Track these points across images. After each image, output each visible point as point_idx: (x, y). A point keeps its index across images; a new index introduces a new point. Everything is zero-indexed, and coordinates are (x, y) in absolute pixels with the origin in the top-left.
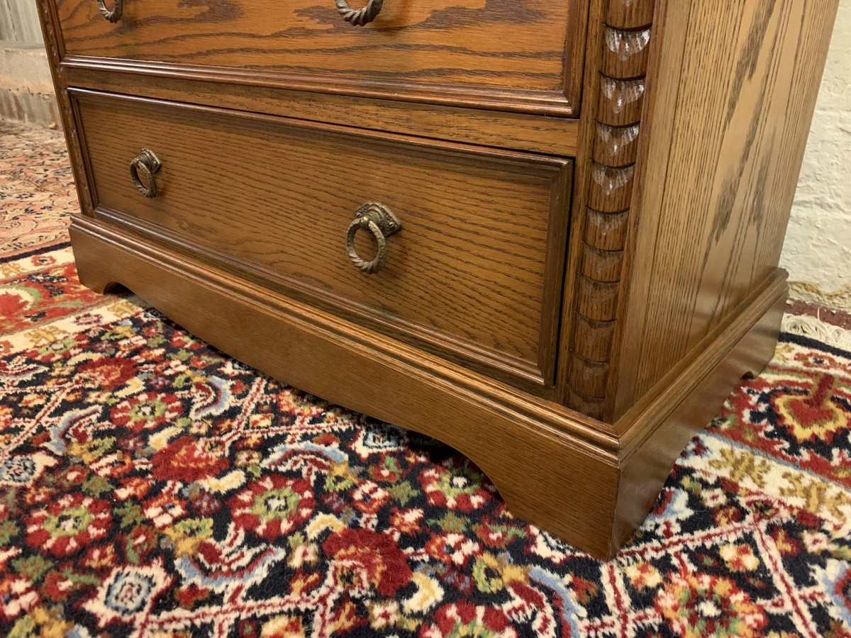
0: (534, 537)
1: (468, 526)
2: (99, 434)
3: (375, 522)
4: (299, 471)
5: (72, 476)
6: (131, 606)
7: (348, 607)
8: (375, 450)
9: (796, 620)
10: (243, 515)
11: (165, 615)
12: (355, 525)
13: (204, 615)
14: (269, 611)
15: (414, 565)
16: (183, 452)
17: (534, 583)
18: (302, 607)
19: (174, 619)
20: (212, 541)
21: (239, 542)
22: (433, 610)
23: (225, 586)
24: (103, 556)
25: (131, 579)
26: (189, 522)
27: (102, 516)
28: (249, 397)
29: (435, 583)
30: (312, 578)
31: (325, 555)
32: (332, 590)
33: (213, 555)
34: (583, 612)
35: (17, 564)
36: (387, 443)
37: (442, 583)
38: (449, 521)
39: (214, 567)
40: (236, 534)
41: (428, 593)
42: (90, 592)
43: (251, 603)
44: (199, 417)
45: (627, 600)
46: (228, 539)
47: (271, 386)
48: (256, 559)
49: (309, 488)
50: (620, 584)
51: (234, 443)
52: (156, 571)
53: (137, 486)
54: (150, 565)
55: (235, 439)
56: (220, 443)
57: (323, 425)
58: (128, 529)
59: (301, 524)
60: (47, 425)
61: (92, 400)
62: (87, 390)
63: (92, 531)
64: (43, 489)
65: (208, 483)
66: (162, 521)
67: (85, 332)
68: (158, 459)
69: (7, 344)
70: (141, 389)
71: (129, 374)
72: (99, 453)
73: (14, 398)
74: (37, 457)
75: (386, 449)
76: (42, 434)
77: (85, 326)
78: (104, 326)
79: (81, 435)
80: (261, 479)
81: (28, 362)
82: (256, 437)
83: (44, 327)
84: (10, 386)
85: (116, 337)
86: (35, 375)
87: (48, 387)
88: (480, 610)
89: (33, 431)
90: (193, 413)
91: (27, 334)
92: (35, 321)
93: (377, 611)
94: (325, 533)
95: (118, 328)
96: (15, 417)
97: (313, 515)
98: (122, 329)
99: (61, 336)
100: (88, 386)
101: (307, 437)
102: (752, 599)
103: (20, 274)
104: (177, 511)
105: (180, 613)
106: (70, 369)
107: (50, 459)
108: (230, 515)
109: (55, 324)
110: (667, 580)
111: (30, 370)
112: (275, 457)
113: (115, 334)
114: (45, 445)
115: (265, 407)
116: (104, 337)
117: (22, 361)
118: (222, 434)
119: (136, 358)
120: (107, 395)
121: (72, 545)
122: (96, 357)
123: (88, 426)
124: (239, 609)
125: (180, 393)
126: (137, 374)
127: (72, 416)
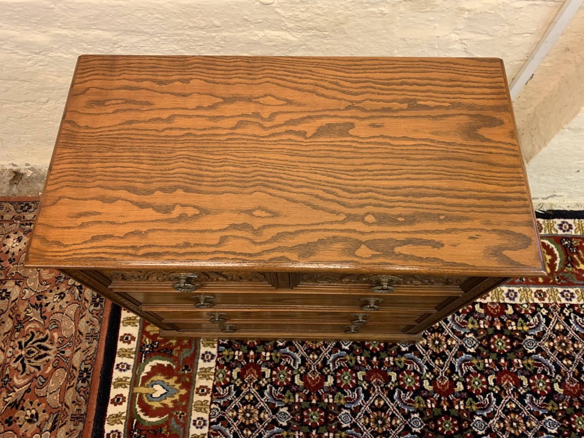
0: (399, 346)
1: (387, 353)
2: (284, 392)
3: (370, 367)
4: (341, 365)
5: (296, 407)
6: (350, 420)
7: (384, 389)
8: (349, 345)
9: (450, 334)
10: (344, 386)
11: (357, 417)
12: (367, 371)
13: (363, 411)
14: (372, 401)
15: (386, 371)
16: (309, 381)
17: (408, 359)
18: (377, 395)
19: (360, 416)
20: (346, 397)
21: (351, 392)
22: (397, 378)
23: (360, 402)
24: (331, 417)
25: (343, 416)
26: (336, 397)
27: (318, 410)
28: (300, 350)
29: (393, 372)
30: (372, 389)
31: (369, 382)
32: (378, 388)
33: (349, 399)
34: (420, 359)
35: (319, 432)
37: (394, 372)
38: (383, 355)
39: (353, 400)
40: (348, 392)
41: (394, 376)
42: (339, 425)
43: (368, 402)
44: (297, 367)
45: (424, 350)
46: (348, 393)
48: (357, 393)
49: (348, 369)
50: (421, 347)
51: (317, 369)
52: (345, 411)
53: (314, 398)
54: (342, 411)
55: (315, 367)
56: (314, 372)
57: (329, 346)
58: (327, 408)
59: (356, 378)
60: (266, 401)
61: (263, 385)
62: (257, 382)
63: (321, 414)
64: (296, 415)
65: (327, 384)
66: (331, 401)
67: (217, 363)
68: (307, 387)
69: (203, 387)
70: (269, 370)
71: (258, 368)
72: (292, 397)
73: (244, 401)
74: (281, 410)
75: (351, 344)
76: (270, 404)
77: (212, 360)
78: (219, 356)
79: (279, 396)
80: (336, 374)
81: (224, 387)
82: (319, 363)
83: (198, 371)
84: (235, 399)
85: (231, 357)
86: (234, 390)
87: (245, 390)
88: (405, 372)
89: (266, 405)
90: (294, 367)
91: (200, 378)
92: (190, 370)
93: (389, 386)
94: (363, 377)
95: (224, 353)
96: (254, 405)
97: (356, 375)
98: (226, 353)
99: (213, 371)
100: (254, 381)
101: (330, 353)
102: (442, 334)
103: (135, 353)
104: (330, 396)
105: (359, 414)
106: (239, 380)
107: (285, 408)
108: (341, 388)
109: (199, 366)
110: (427, 340)
111: (230, 389)
112: (331, 365)
113: (228, 357)
114: (276, 406)
115: (309, 351)
116: (227, 361)
117: (221, 389)
118: (310, 369)
119: (250, 361)
120: (264, 380)
121: (322, 420)
122: (238, 370)
123: (277, 393)
124: (367, 405)
125: (282, 364)
126: (260, 366)
127: (267, 393)
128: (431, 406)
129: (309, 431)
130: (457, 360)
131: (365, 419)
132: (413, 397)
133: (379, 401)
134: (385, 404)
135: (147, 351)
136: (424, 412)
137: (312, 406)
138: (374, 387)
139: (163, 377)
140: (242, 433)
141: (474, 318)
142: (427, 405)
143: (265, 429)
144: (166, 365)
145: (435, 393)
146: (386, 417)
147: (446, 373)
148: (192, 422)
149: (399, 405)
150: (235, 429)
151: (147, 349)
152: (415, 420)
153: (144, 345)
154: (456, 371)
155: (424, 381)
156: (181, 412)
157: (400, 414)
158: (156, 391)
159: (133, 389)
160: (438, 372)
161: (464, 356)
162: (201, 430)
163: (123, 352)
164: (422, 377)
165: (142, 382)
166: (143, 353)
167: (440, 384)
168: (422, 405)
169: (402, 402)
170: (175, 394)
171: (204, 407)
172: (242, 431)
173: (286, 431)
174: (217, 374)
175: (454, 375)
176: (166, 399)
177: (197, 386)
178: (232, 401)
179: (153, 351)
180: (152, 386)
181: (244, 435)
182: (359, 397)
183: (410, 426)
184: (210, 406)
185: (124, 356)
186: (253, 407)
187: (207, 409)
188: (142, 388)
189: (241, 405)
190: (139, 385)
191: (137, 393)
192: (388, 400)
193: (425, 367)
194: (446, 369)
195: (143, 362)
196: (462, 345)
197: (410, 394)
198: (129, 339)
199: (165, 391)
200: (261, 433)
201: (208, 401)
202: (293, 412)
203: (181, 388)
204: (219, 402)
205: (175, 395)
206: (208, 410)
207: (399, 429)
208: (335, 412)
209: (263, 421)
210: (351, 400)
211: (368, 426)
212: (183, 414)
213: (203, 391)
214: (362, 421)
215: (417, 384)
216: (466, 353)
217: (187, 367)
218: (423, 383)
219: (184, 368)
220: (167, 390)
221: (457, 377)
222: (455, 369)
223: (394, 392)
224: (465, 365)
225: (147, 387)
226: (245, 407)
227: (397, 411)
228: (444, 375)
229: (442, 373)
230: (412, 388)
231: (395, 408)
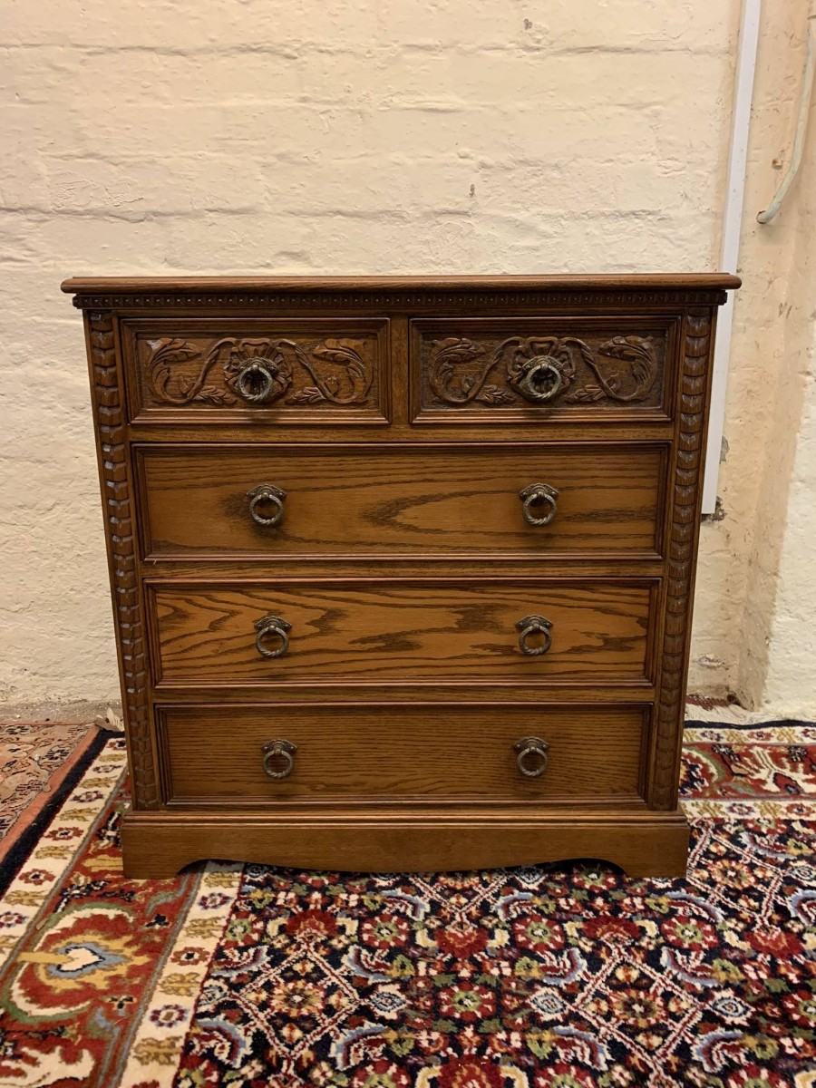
0: (651, 882)
1: (624, 893)
2: (390, 958)
3: (591, 913)
4: (524, 913)
5: (421, 984)
6: (560, 1007)
7: (633, 949)
8: (537, 883)
9: (755, 862)
10: (535, 947)
11: (578, 1000)
12: (585, 920)
13: (589, 990)
14: (610, 971)
15: (630, 920)
16: (452, 939)
17: (676, 899)
18: (618, 961)
19: (583, 999)
20: (541, 965)
21: (553, 957)
22: (659, 930)
23: (578, 975)
24: (512, 1001)
25: (540, 1000)
26: (517, 965)
27: (476, 988)
28: (427, 893)
29: (647, 921)
30: (604, 949)
31: (594, 939)
33: (552, 968)
34: (703, 899)
35: (482, 1030)
36: (537, 877)
37: (650, 920)
38: (615, 895)
39: (561, 972)
40: (547, 956)
41: (651, 928)
42: (535, 1015)
43: (598, 974)
44: (422, 918)
45: (706, 885)
46: (547, 959)
47: (428, 879)
48: (570, 956)
49: (541, 918)
50: (698, 881)
51: (468, 919)
52: (543, 990)
53: (464, 966)
54: (537, 990)
55: (465, 917)
56: (461, 925)
57: (493, 885)
58: (499, 985)
59: (564, 934)
60: (346, 974)
61: (340, 946)
62: (323, 942)
63: (486, 997)
64: (421, 999)
65: (492, 944)
66: (507, 972)
67: (235, 910)
68: (446, 950)
69: (192, 949)
70: (356, 923)
71: (329, 919)
72: (409, 966)
73: (289, 974)
74: (381, 989)
75: (541, 881)
76: (354, 979)
77: (224, 906)
78: (239, 899)
79: (378, 965)
80: (513, 927)
81: (242, 950)
82: (473, 909)
83: (187, 924)
84: (268, 969)
85: (266, 902)
86: (268, 954)
87: (293, 955)
88: (674, 920)
89: (345, 981)
90: (414, 918)
91: (188, 935)
92: (167, 924)
93: (644, 944)
94: (579, 931)
95: (253, 895)
96: (315, 982)
97: (562, 927)
98: (258, 894)
99: (223, 923)
100: (319, 940)
101: (497, 895)
102: (737, 863)
103: (46, 897)
104: (504, 964)
105: (581, 995)
106: (282, 937)
107: (391, 985)
108: (530, 950)
109: (190, 917)
110: (709, 871)
111: (257, 953)
112: (501, 913)
113: (261, 901)
114: (370, 982)
115: (447, 893)
116: (258, 906)
117: (236, 952)
118: (453, 919)
119: (312, 907)
120: (342, 938)
121: (490, 1007)
122: (282, 920)
123: (372, 958)
124: (598, 979)
125: (385, 911)
126: (334, 916)
127: (350, 960)
128: (758, 975)
129: (455, 1029)
130: (788, 899)
131: (598, 1003)
132: (707, 960)
133: (626, 970)
134: (643, 975)
135: (73, 895)
136: (743, 986)
137: (460, 982)
138: (608, 948)
139: (100, 936)
140: (278, 1035)
141: (798, 840)
142: (746, 975)
143: (340, 1026)
144: (111, 917)
145: (758, 952)
146: (651, 998)
147: (770, 920)
148: (149, 1014)
149: (679, 977)
150: (259, 1025)
151: (77, 892)
152: (726, 1002)
153: (72, 886)
154: (793, 915)
155: (725, 933)
156: (124, 997)
157: (684, 992)
158: (73, 960)
159: (18, 955)
160: (753, 919)
161: (800, 893)
162: (168, 1029)
163: (19, 896)
164: (718, 927)
165: (44, 943)
166: (66, 896)
167: (764, 939)
168: (733, 976)
169: (685, 971)
170: (120, 963)
171: (187, 985)
172: (277, 1029)
173: (395, 1030)
174: (230, 927)
175: (792, 922)
176: (93, 972)
177: (178, 947)
178: (259, 973)
179: (88, 895)
180: (67, 951)
181: (282, 1039)
182: (574, 966)
183: (717, 1013)
184: (203, 982)
185: (21, 902)
186: (310, 985)
187: (192, 990)
188: (42, 953)
189: (282, 981)
190: (36, 949)
191: (24, 962)
192: (649, 968)
193: (719, 909)
194: (769, 914)
195: (59, 910)
196: (790, 878)
197: (697, 957)
198: (42, 877)
199: (96, 959)
200: (327, 1034)
201: (198, 975)
202: (414, 993)
203: (137, 954)
204: (226, 975)
205: (119, 967)
206: (196, 991)
207: (691, 1018)
208: (519, 992)
209: (335, 1011)
210: (558, 970)
211: (608, 1016)
212: (131, 1000)
213: (190, 956)
214: (593, 1007)
215: (711, 939)
216: (804, 888)
217: (160, 920)
218: (723, 936)
219: (153, 921)
220: (100, 957)
221: (801, 927)
222: (789, 913)
223: (658, 953)
224: (809, 906)
225: (56, 951)
226: (291, 985)
227: (676, 987)
228: (767, 923)
229: (761, 919)
230: (700, 945)
231: (668, 982)
